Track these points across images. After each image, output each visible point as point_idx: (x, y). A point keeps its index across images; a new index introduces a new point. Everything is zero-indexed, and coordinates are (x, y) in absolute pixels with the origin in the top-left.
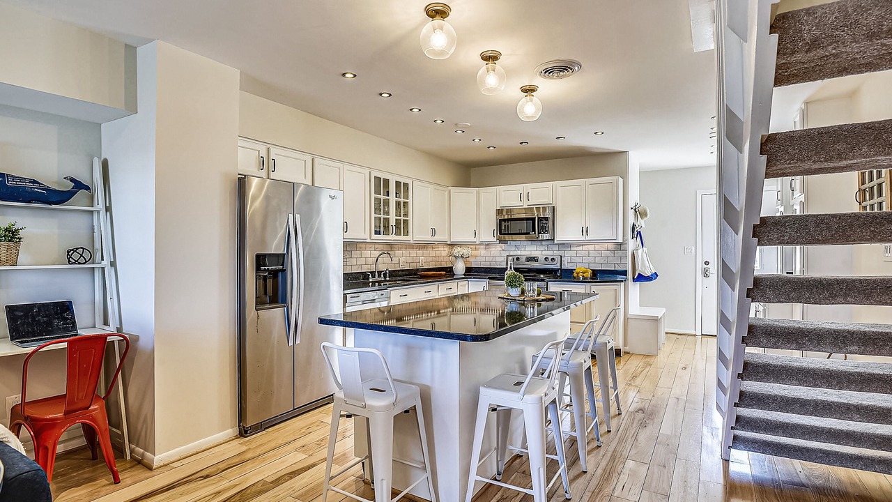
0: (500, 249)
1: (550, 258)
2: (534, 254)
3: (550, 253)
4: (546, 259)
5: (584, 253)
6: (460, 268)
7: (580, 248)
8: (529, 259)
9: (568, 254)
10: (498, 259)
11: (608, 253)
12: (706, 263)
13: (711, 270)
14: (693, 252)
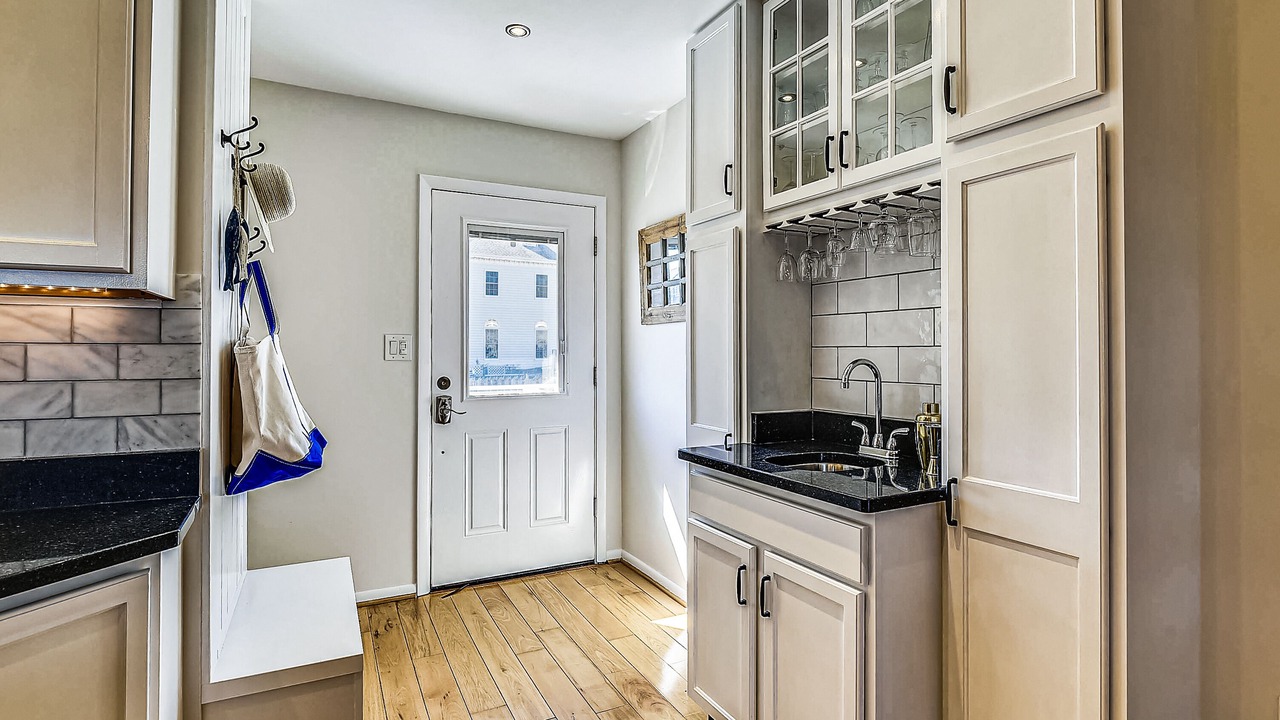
12: (444, 383)
13: (456, 405)
14: (409, 352)
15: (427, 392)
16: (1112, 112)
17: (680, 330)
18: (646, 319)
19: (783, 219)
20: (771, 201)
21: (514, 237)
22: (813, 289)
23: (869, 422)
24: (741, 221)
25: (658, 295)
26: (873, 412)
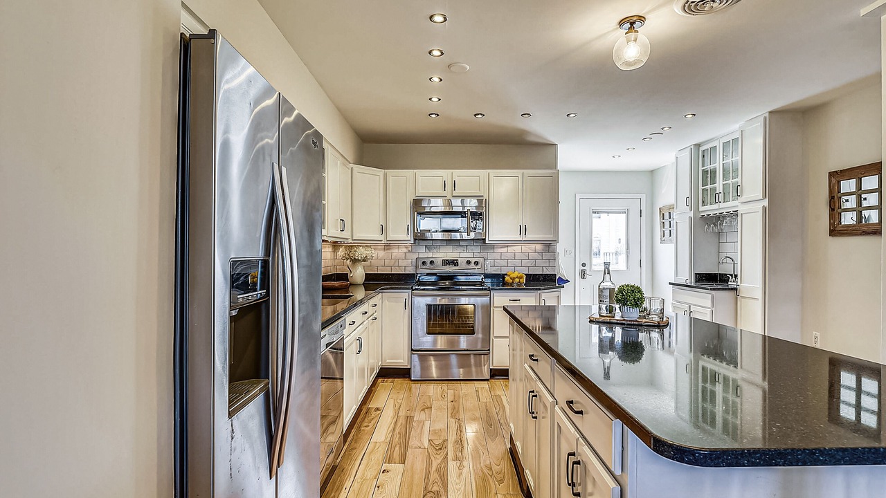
0: (405, 250)
1: (473, 260)
2: (451, 256)
3: (470, 255)
4: (469, 263)
5: (509, 256)
6: (358, 274)
7: (505, 250)
8: (446, 263)
9: (491, 256)
10: (402, 263)
11: (536, 256)
12: (584, 265)
13: (588, 272)
14: (573, 254)
15: (579, 268)
16: (766, 203)
17: (673, 245)
18: (662, 242)
19: (705, 214)
20: (702, 208)
21: (608, 213)
22: (719, 234)
23: (731, 275)
24: (691, 214)
25: (667, 233)
26: (732, 273)
